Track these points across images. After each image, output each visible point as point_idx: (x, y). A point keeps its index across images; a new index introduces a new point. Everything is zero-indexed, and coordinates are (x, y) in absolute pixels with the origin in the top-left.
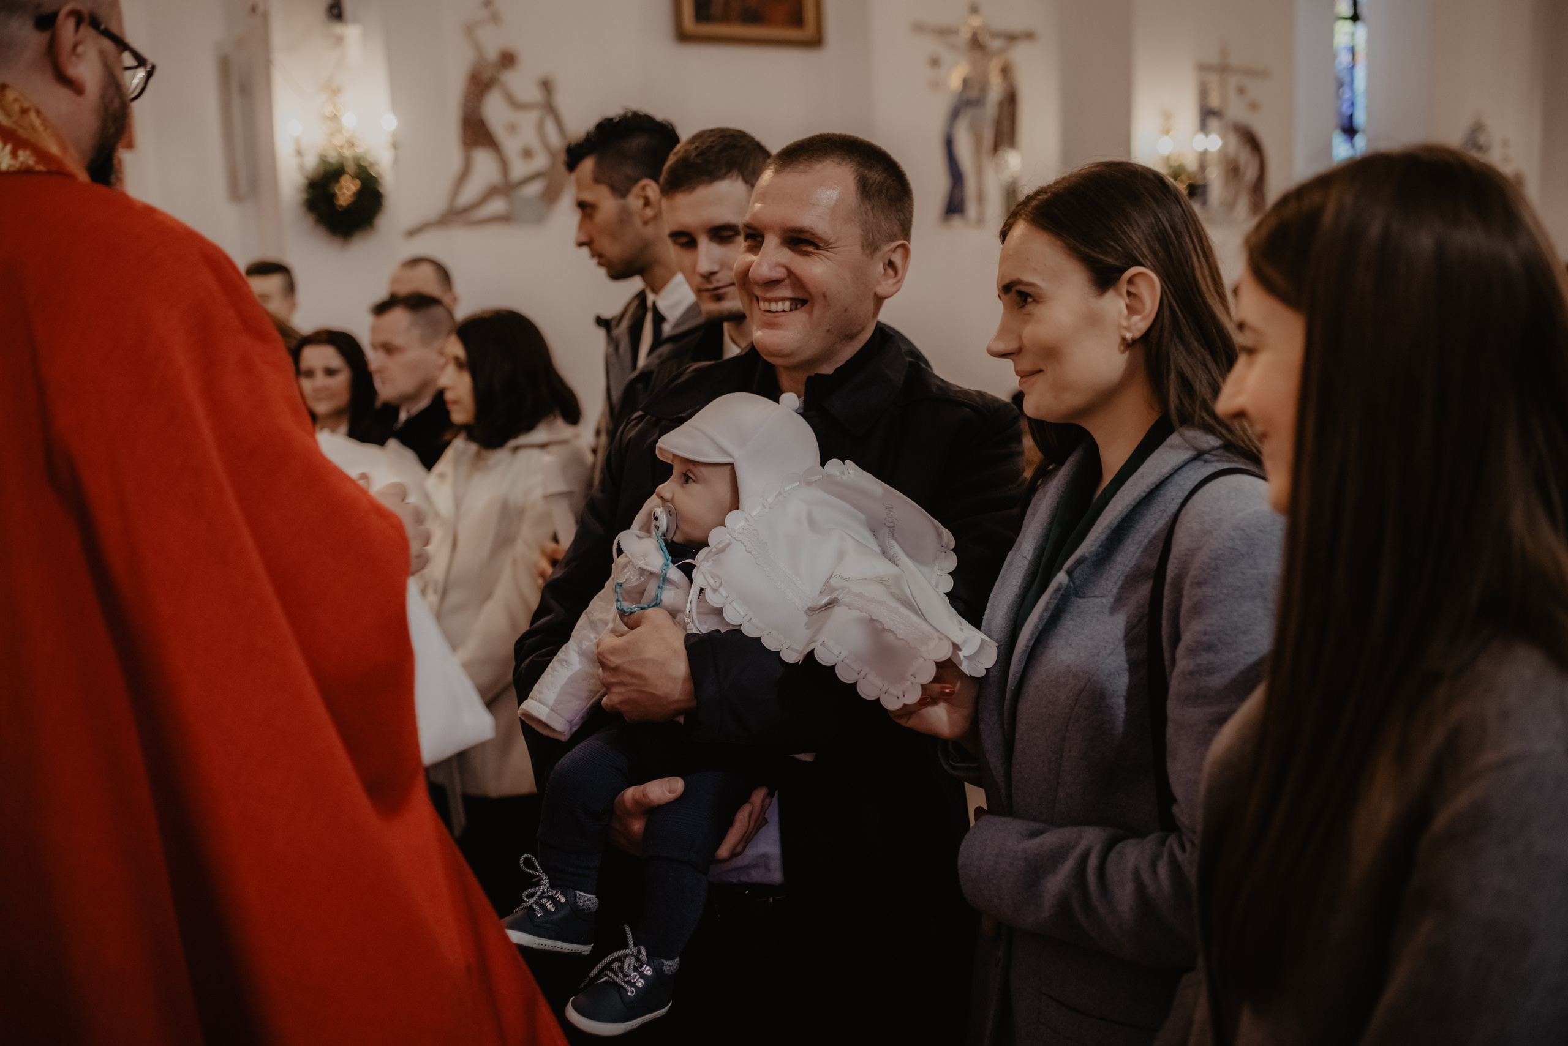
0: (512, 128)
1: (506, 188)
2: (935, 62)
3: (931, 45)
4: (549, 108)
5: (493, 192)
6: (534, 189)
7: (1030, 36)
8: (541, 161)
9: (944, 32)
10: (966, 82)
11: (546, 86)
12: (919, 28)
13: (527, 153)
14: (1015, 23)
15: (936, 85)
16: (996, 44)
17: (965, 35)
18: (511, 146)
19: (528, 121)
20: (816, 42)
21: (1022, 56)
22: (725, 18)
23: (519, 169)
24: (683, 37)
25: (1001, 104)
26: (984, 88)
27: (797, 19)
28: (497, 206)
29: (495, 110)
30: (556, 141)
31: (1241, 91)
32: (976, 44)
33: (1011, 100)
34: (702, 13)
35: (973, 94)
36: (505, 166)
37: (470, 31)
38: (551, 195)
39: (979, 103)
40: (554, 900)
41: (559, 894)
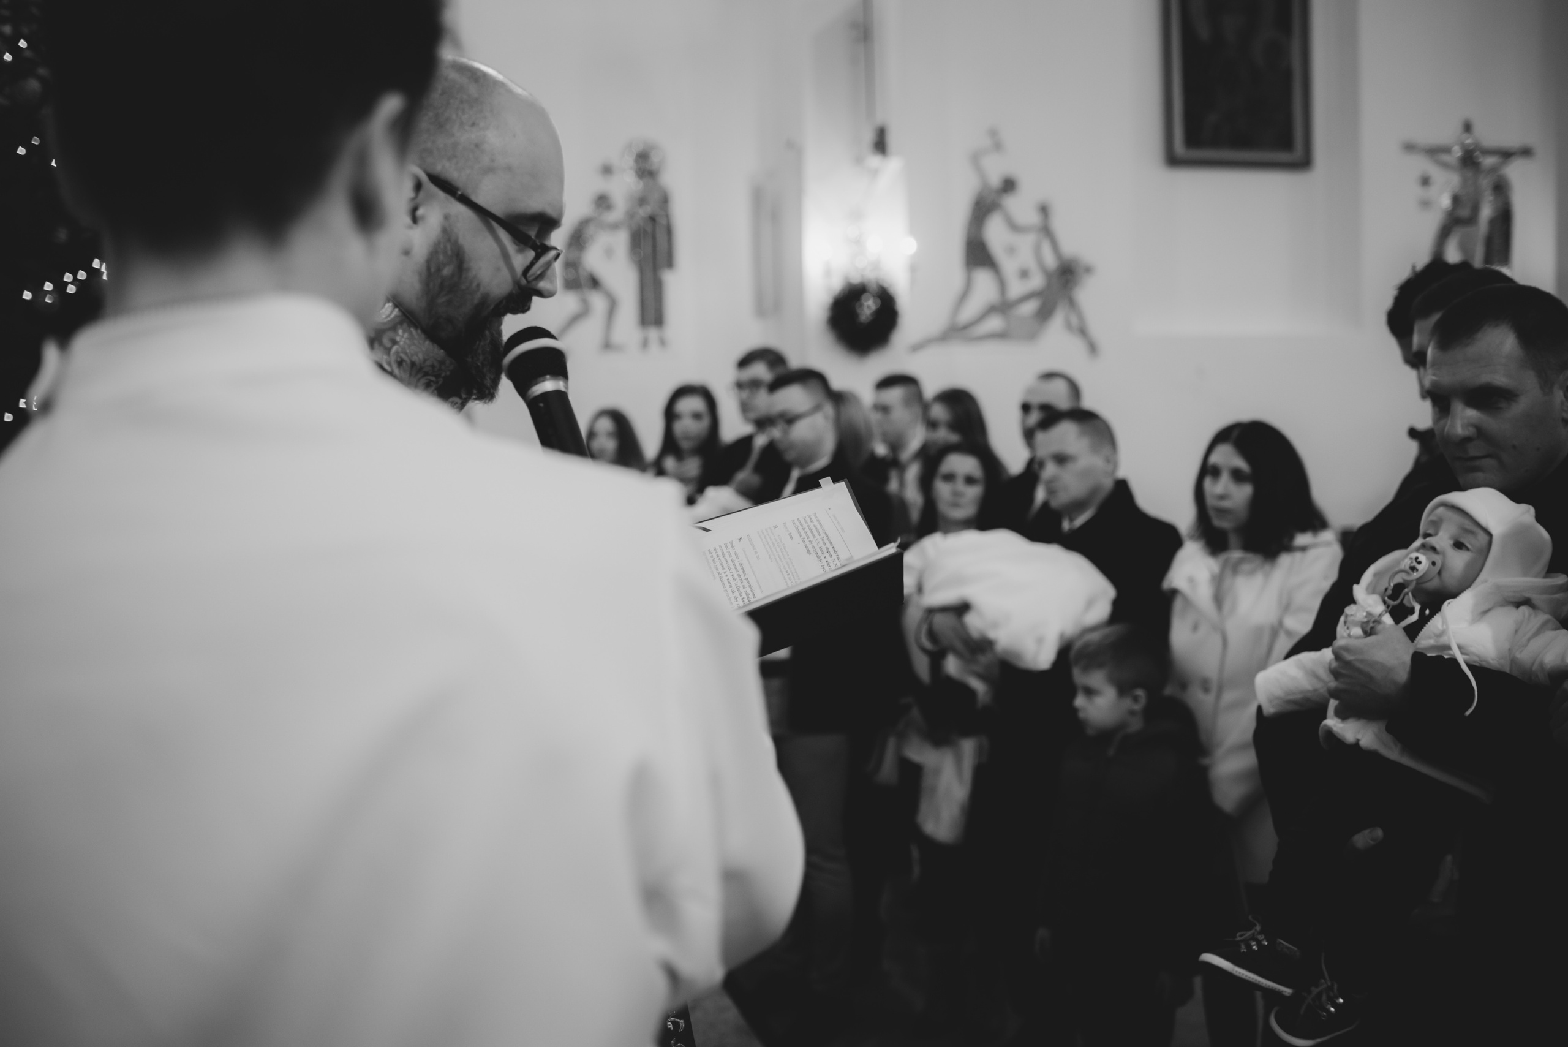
0: (1011, 250)
1: (1003, 307)
2: (1425, 181)
4: (1046, 231)
5: (992, 310)
6: (1029, 308)
7: (1525, 152)
9: (1434, 152)
10: (1456, 200)
11: (1044, 210)
12: (1410, 147)
13: (1024, 274)
15: (1425, 204)
16: (1488, 161)
17: (1457, 152)
19: (1026, 243)
20: (1305, 163)
22: (1215, 144)
23: (1016, 289)
24: (1173, 161)
25: (1492, 222)
26: (1476, 209)
27: (1286, 143)
28: (994, 323)
29: (995, 233)
30: (1051, 261)
32: (1469, 160)
33: (1504, 220)
34: (1193, 139)
35: (1464, 212)
36: (1002, 284)
37: (976, 159)
38: (1044, 314)
39: (1471, 220)
40: (1259, 943)
41: (1263, 938)
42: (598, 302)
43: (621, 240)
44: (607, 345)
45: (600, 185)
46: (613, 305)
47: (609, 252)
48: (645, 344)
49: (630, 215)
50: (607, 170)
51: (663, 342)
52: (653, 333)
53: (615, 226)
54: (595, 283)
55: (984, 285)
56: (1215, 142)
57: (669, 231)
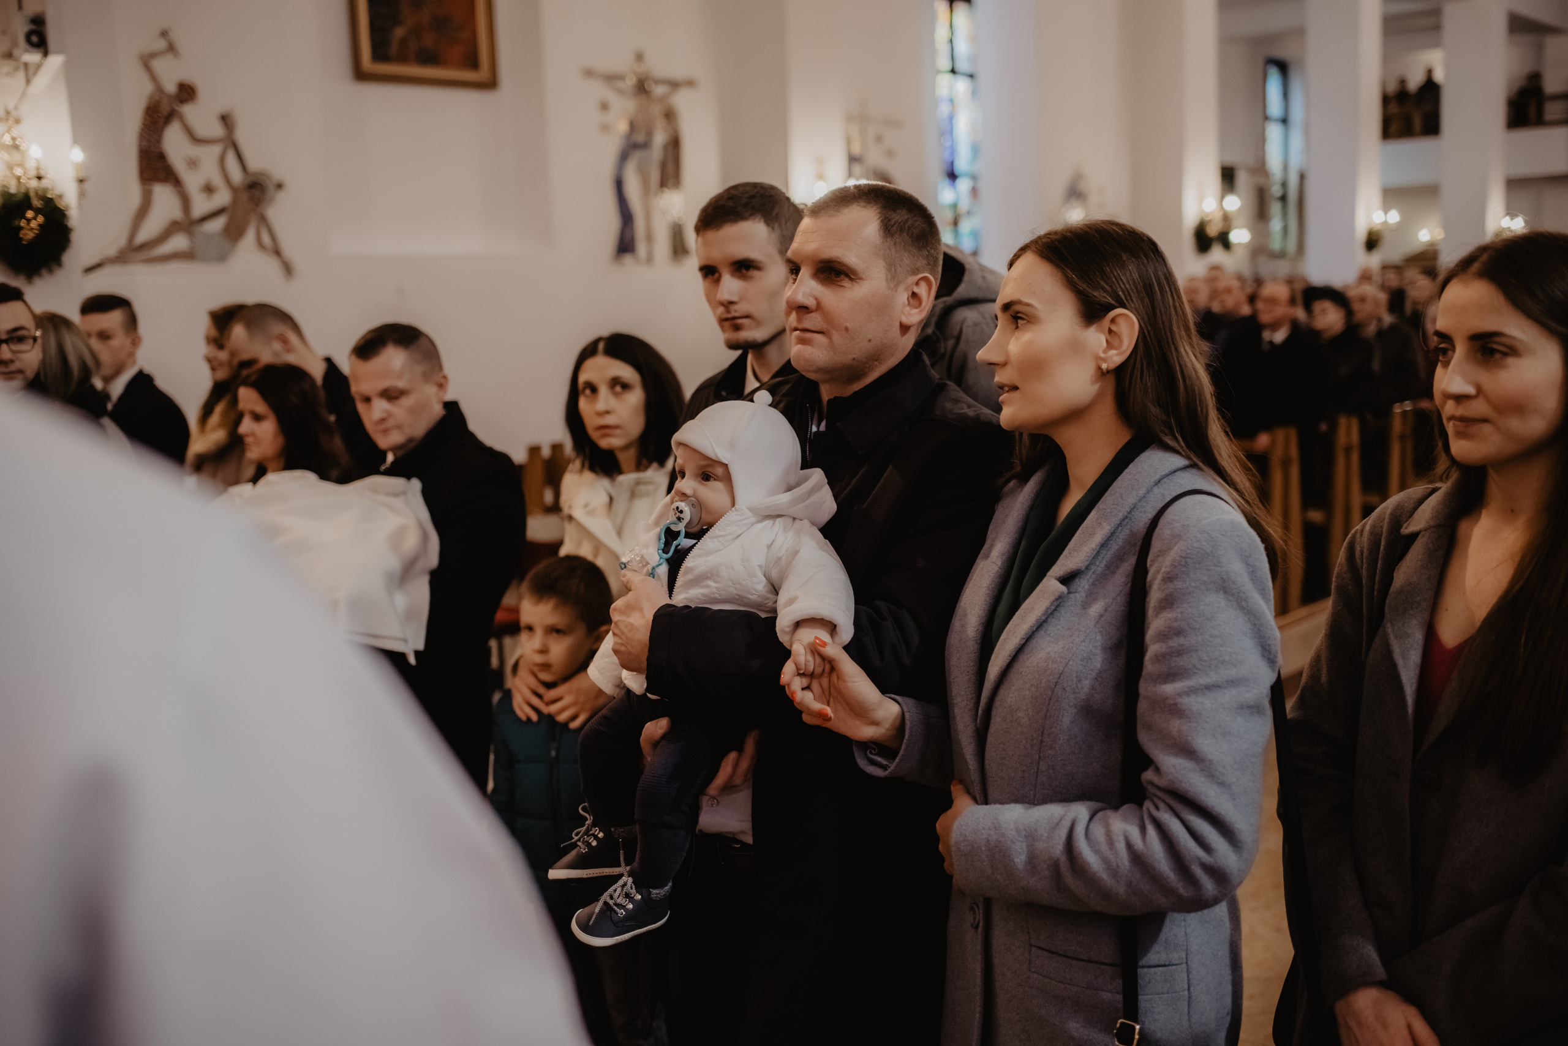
0: (193, 163)
1: (187, 224)
2: (604, 106)
3: (599, 90)
4: (230, 143)
5: (173, 228)
6: (216, 225)
7: (690, 83)
8: (223, 198)
9: (611, 78)
10: (633, 126)
11: (226, 120)
12: (589, 73)
13: (209, 189)
14: (678, 72)
15: (606, 128)
16: (659, 90)
17: (630, 82)
18: (192, 181)
19: (209, 155)
20: (491, 84)
21: (682, 101)
22: (402, 59)
23: (201, 205)
24: (361, 75)
25: (665, 147)
26: (649, 134)
27: (473, 63)
28: (179, 242)
29: (175, 145)
30: (236, 175)
31: (879, 139)
32: (642, 88)
33: (674, 144)
34: (380, 53)
35: (640, 138)
36: (186, 202)
37: (146, 61)
38: (234, 233)
39: (646, 145)
40: (596, 837)
41: (598, 831)
55: (164, 197)
56: (403, 56)
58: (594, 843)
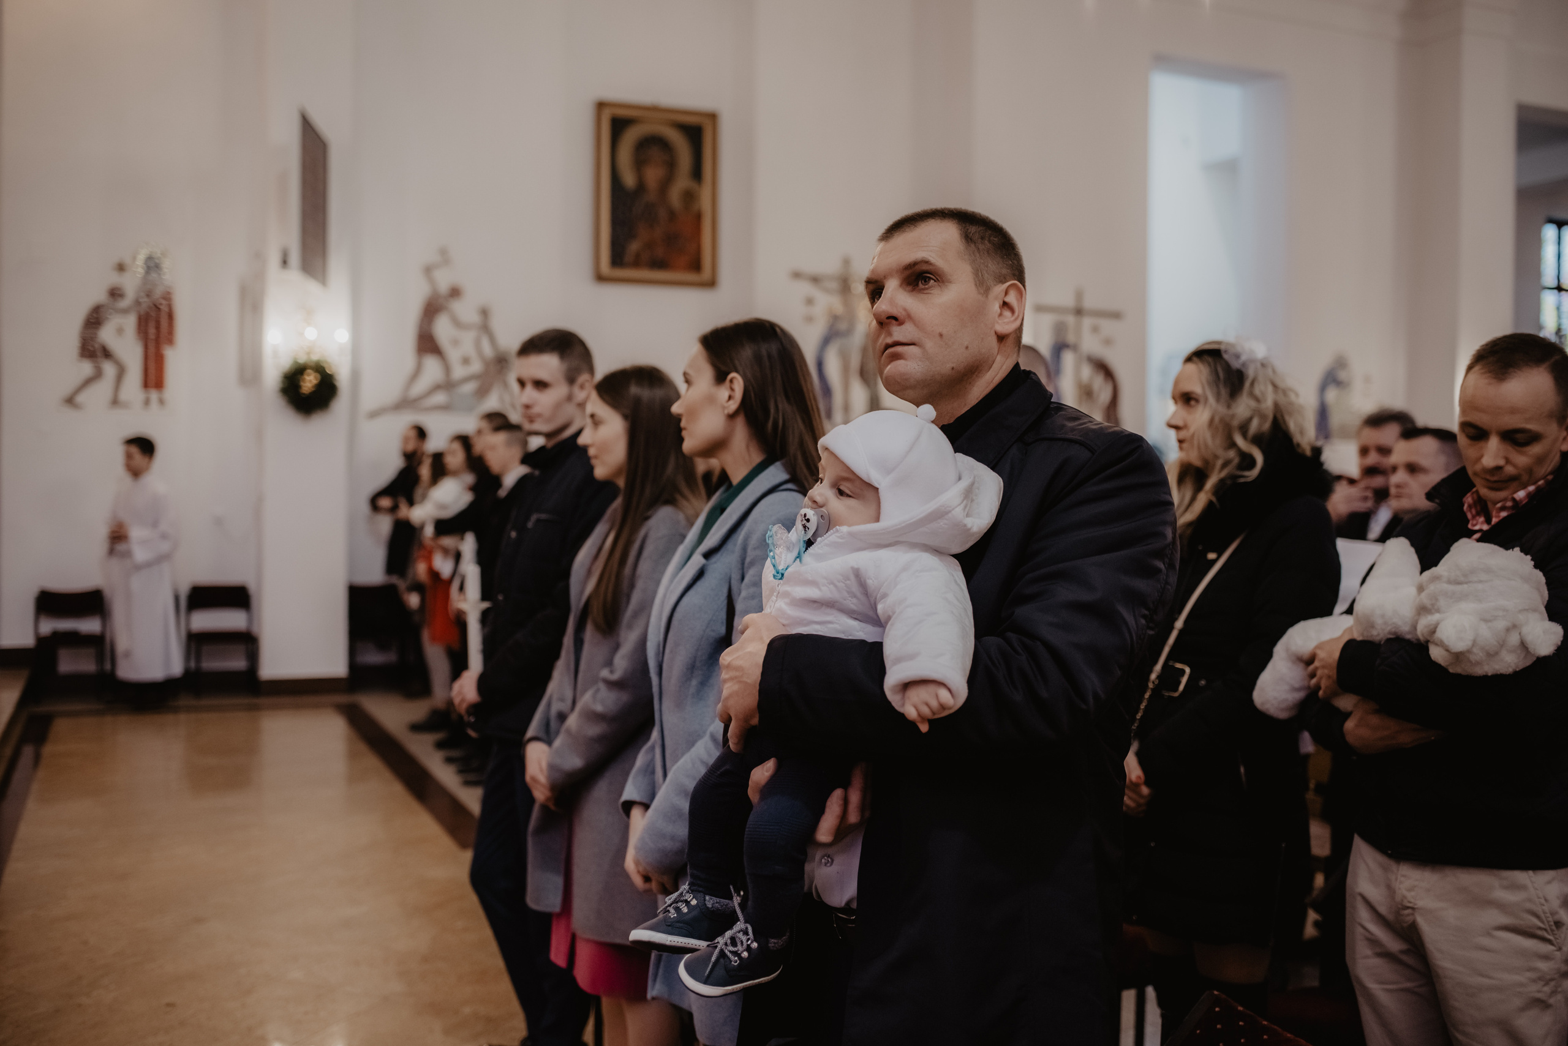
0: (456, 342)
1: (447, 386)
2: (810, 302)
3: (806, 290)
4: (485, 328)
5: (437, 388)
6: (469, 387)
8: (476, 367)
9: (818, 280)
10: (835, 318)
11: (485, 312)
12: (798, 275)
13: (466, 361)
15: (809, 319)
18: (454, 355)
20: (711, 283)
23: (459, 372)
24: (600, 278)
26: (852, 323)
27: (696, 265)
28: (439, 398)
29: (442, 329)
30: (488, 351)
31: (1095, 329)
32: (846, 286)
34: (618, 258)
35: (842, 327)
36: (447, 369)
37: (428, 271)
38: (480, 394)
39: (849, 332)
40: (687, 903)
41: (691, 897)
42: (109, 369)
43: (130, 322)
44: (115, 402)
45: (114, 279)
46: (121, 372)
47: (120, 331)
48: (147, 402)
49: (137, 303)
50: (121, 268)
51: (161, 402)
52: (154, 395)
53: (125, 311)
54: (107, 354)
55: (432, 369)
56: (636, 264)
57: (171, 316)
58: (685, 910)
